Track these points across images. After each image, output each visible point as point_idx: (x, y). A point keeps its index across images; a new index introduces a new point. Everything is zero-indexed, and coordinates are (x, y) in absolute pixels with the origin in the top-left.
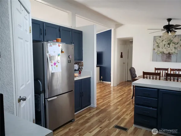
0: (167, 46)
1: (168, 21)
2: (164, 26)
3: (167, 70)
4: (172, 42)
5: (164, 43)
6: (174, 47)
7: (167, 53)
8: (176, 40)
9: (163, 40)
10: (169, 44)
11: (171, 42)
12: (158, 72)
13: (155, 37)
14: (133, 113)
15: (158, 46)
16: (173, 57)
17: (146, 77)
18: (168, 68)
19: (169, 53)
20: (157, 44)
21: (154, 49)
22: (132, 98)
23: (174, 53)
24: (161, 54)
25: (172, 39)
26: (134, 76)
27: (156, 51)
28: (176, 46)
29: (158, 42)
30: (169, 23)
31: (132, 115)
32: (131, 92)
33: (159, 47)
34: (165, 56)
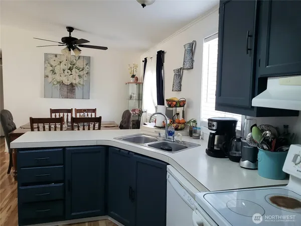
0: (68, 72)
1: (68, 31)
2: (63, 38)
3: (70, 111)
4: (75, 66)
5: (62, 66)
6: (78, 74)
7: (69, 84)
8: (80, 64)
9: (60, 62)
10: (70, 69)
11: (73, 67)
12: (56, 116)
13: (46, 55)
14: (15, 202)
15: (53, 72)
16: (78, 91)
17: (36, 127)
18: (72, 109)
19: (71, 84)
20: (51, 68)
21: (47, 76)
22: (9, 172)
23: (79, 84)
24: (58, 85)
25: (74, 61)
26: (10, 128)
27: (50, 79)
28: (81, 73)
29: (53, 63)
30: (70, 34)
31: (12, 208)
32: (4, 159)
33: (55, 73)
34: (65, 89)
